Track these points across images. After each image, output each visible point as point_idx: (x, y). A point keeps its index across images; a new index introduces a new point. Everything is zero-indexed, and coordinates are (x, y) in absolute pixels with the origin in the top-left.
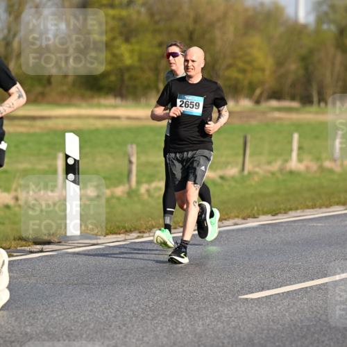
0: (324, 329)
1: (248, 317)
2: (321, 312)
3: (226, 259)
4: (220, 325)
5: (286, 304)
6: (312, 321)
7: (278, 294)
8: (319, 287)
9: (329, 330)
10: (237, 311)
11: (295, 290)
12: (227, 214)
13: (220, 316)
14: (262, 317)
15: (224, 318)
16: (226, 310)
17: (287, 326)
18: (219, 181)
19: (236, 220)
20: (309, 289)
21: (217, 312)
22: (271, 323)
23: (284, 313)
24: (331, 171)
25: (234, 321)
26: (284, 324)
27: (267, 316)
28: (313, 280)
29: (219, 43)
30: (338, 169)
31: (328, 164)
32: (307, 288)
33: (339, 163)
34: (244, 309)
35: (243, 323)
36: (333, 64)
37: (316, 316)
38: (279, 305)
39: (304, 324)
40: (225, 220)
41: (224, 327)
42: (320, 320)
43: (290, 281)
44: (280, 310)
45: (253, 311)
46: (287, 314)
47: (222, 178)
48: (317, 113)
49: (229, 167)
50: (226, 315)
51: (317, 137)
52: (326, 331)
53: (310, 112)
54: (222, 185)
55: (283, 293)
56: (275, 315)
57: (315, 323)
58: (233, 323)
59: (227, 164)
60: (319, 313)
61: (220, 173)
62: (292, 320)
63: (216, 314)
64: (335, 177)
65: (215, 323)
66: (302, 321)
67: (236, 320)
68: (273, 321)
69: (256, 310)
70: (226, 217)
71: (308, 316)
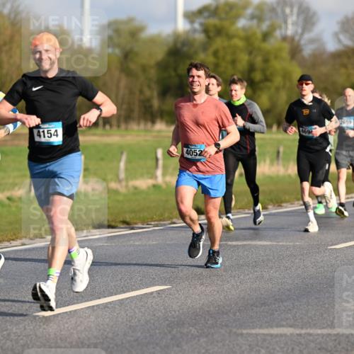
0: (111, 346)
1: (36, 336)
2: (108, 330)
3: (14, 279)
4: (9, 343)
5: (73, 322)
6: (99, 339)
7: (66, 312)
8: (106, 306)
9: (115, 348)
10: (25, 329)
11: (82, 309)
12: (15, 234)
13: (9, 335)
14: (50, 335)
15: (12, 336)
16: (14, 329)
17: (74, 343)
18: (7, 202)
19: (24, 241)
20: (95, 308)
21: (6, 330)
22: (59, 341)
23: (72, 331)
24: (116, 192)
25: (22, 339)
26: (72, 342)
27: (55, 334)
28: (100, 298)
29: (6, 66)
30: (123, 190)
31: (113, 185)
32: (93, 306)
33: (124, 183)
34: (32, 327)
35: (31, 341)
36: (118, 87)
37: (103, 334)
38: (67, 323)
39: (91, 342)
40: (13, 240)
41: (13, 346)
42: (107, 337)
43: (77, 300)
44: (68, 328)
45: (41, 330)
46: (75, 332)
47: (9, 199)
48: (102, 135)
49: (16, 188)
50: (14, 333)
51: (102, 159)
52: (113, 348)
53: (94, 135)
54: (9, 206)
55: (70, 312)
56: (62, 333)
57: (102, 341)
58: (21, 341)
59: (14, 185)
60: (105, 331)
61: (8, 194)
62: (79, 338)
63: (5, 333)
64: (121, 198)
65: (4, 341)
66: (89, 339)
67: (24, 338)
68: (61, 339)
69: (44, 329)
70: (14, 237)
71: (95, 334)
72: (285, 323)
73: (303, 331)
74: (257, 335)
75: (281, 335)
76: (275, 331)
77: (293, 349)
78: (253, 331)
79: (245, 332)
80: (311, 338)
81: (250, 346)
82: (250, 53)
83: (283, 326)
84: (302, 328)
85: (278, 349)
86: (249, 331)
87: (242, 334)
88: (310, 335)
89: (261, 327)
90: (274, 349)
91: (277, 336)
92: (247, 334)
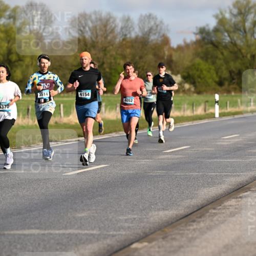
72: (33, 226)
73: (46, 232)
74: (14, 235)
75: (31, 235)
76: (27, 232)
77: (39, 244)
78: (12, 232)
79: (6, 232)
80: (51, 236)
81: (10, 242)
82: (9, 42)
83: (32, 228)
84: (45, 230)
85: (29, 244)
86: (9, 232)
87: (4, 235)
88: (51, 234)
89: (17, 229)
90: (26, 244)
91: (28, 235)
92: (8, 234)
